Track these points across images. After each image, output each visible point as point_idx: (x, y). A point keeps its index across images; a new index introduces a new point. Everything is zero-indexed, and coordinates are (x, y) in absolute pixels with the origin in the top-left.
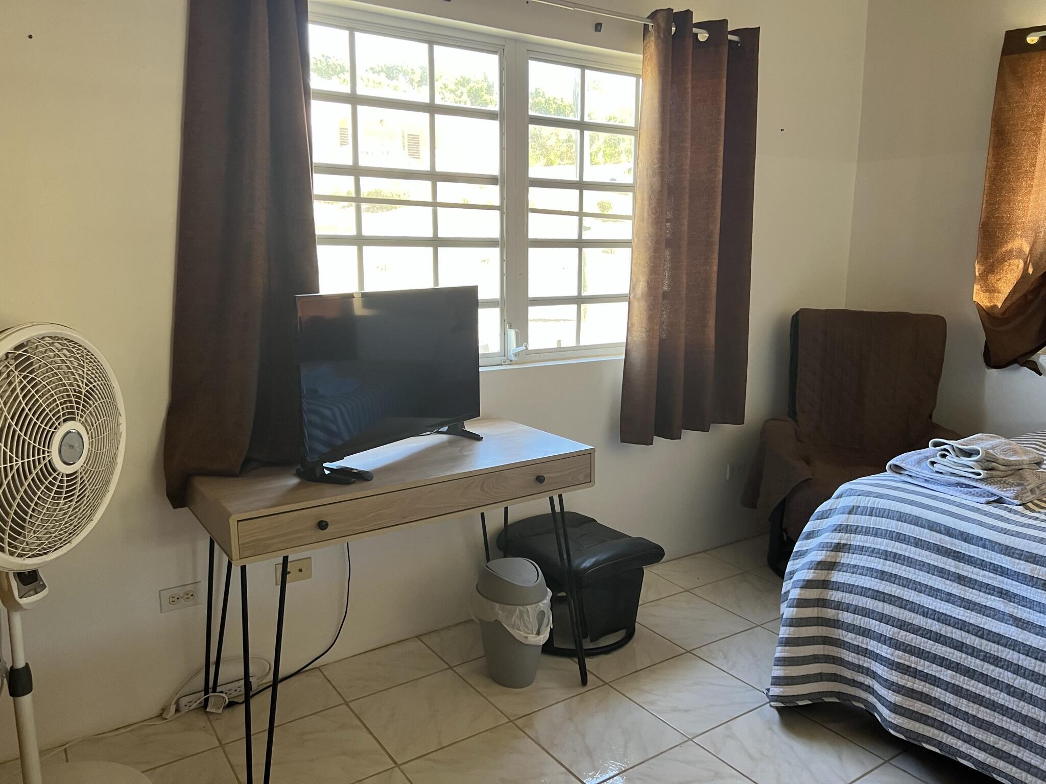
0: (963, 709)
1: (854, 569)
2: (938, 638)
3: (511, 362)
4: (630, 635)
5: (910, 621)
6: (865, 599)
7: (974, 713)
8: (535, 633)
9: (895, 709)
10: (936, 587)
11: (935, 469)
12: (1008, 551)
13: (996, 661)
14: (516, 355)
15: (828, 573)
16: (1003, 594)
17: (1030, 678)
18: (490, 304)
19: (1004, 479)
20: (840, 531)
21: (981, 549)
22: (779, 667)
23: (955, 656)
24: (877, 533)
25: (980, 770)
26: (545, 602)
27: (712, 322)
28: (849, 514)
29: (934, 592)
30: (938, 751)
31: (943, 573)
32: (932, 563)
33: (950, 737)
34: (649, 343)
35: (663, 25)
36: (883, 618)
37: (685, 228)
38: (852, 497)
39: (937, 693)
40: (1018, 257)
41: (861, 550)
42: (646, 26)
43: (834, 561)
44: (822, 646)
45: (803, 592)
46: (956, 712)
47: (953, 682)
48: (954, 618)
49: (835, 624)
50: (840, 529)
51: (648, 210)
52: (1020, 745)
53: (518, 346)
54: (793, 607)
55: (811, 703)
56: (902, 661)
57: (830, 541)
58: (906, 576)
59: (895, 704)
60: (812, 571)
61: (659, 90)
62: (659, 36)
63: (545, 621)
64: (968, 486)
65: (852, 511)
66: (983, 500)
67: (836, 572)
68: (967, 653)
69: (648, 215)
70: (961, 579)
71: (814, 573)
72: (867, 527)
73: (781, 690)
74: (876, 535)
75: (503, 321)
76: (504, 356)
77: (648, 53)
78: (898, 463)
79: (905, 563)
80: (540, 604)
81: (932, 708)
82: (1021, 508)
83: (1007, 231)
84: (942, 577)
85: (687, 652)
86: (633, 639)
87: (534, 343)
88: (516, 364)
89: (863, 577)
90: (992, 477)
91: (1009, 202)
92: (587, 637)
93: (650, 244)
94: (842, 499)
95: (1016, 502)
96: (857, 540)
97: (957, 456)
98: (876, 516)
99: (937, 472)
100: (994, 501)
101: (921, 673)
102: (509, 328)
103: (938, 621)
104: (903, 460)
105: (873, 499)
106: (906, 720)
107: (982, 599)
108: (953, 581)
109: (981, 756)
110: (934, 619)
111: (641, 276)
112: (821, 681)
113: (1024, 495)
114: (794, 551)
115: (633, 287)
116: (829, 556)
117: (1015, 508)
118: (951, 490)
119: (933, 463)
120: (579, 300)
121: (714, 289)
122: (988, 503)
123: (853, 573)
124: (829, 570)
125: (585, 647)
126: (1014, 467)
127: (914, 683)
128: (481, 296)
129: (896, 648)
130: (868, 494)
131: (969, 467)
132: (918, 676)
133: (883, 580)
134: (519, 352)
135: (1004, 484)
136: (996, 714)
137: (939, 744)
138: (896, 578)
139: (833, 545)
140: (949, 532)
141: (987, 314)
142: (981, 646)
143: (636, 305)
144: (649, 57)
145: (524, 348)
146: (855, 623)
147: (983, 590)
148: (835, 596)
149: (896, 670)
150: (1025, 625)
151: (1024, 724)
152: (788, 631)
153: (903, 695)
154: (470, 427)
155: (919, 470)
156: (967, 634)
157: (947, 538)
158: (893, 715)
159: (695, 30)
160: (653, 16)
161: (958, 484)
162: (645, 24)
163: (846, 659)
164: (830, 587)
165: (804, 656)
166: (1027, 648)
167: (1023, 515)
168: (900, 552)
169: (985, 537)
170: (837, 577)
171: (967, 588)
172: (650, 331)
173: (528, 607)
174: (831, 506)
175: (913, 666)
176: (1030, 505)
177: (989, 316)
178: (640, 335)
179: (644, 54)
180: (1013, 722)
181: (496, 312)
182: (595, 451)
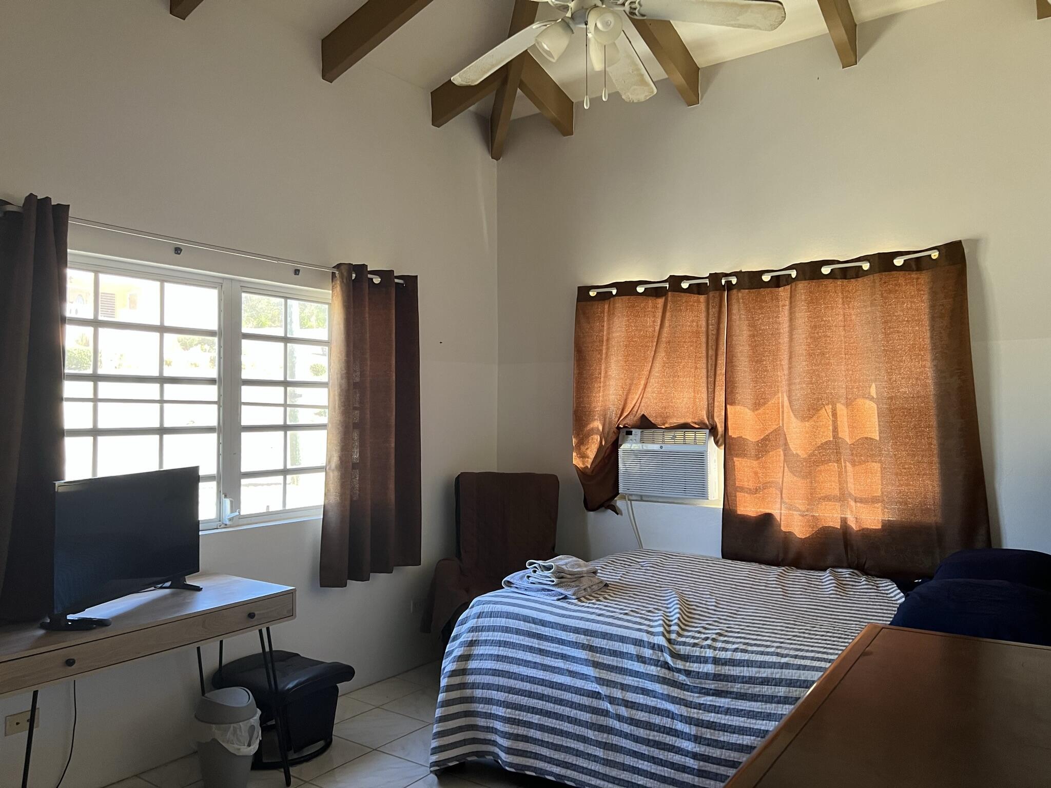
0: (546, 740)
1: (482, 657)
2: (530, 694)
3: (226, 526)
4: (328, 744)
5: (514, 687)
6: (488, 677)
7: (552, 741)
8: (246, 745)
9: (508, 751)
10: (528, 660)
11: (530, 581)
12: (565, 628)
13: (560, 702)
14: (230, 520)
15: (466, 664)
16: (564, 657)
17: (578, 708)
18: (209, 478)
19: (569, 583)
20: (472, 632)
21: (551, 629)
22: (435, 740)
23: (539, 704)
24: (493, 629)
25: (559, 780)
26: (255, 718)
27: (392, 486)
28: (478, 618)
29: (527, 664)
30: (534, 774)
31: (531, 649)
32: (525, 643)
33: (541, 762)
34: (342, 504)
35: (345, 274)
36: (499, 688)
37: (368, 416)
38: (480, 606)
39: (532, 733)
40: (596, 434)
41: (486, 642)
42: (333, 274)
43: (469, 653)
44: (464, 719)
45: (449, 680)
46: (542, 743)
47: (539, 723)
48: (538, 678)
49: (471, 700)
50: (474, 629)
51: (339, 404)
52: (577, 756)
53: (232, 511)
54: (444, 692)
55: (457, 763)
56: (510, 716)
57: (466, 639)
58: (511, 656)
59: (508, 748)
60: (455, 663)
61: (344, 319)
62: (343, 282)
63: (255, 733)
64: (549, 590)
65: (480, 615)
66: (556, 598)
67: (471, 661)
68: (546, 701)
69: (339, 407)
70: (541, 652)
71: (457, 664)
72: (488, 626)
73: (437, 756)
74: (494, 631)
75: (219, 492)
76: (220, 521)
77: (335, 291)
78: (509, 580)
79: (511, 647)
80: (251, 720)
81: (530, 744)
82: (575, 601)
83: (589, 416)
84: (531, 653)
85: (374, 750)
86: (330, 748)
87: (247, 508)
88: (231, 527)
89: (487, 661)
90: (561, 583)
91: (588, 397)
92: (291, 749)
93: (341, 428)
94: (474, 608)
95: (573, 597)
96: (484, 636)
97: (542, 571)
98: (494, 617)
99: (532, 583)
100: (562, 599)
101: (522, 722)
102: (225, 498)
103: (529, 683)
104: (512, 577)
105: (492, 605)
106: (515, 757)
107: (553, 663)
108: (537, 654)
109: (557, 770)
110: (527, 682)
111: (334, 453)
112: (465, 745)
113: (579, 593)
114: (446, 651)
115: (329, 461)
116: (466, 650)
117: (573, 601)
118: (539, 594)
119: (528, 577)
120: (285, 472)
121: (392, 461)
122: (559, 600)
123: (481, 660)
124: (466, 661)
125: (290, 758)
126: (576, 576)
127: (518, 730)
128: (201, 473)
129: (508, 708)
130: (489, 602)
131: (549, 577)
132: (520, 724)
133: (498, 661)
134: (233, 517)
135: (567, 586)
136: (563, 738)
137: (535, 769)
138: (505, 658)
139: (468, 642)
140: (534, 621)
141: (582, 472)
142: (553, 693)
143: (331, 474)
144: (336, 294)
145: (238, 514)
146: (483, 696)
147: (553, 656)
148: (471, 679)
149: (507, 723)
150: (574, 675)
151: (578, 741)
152: (440, 712)
153: (513, 740)
154: (190, 581)
155: (521, 582)
156: (545, 688)
157: (533, 626)
158: (507, 756)
159: (370, 276)
160: (338, 266)
161: (544, 590)
162: (333, 272)
163: (480, 724)
164: (467, 673)
165: (452, 729)
166: (575, 689)
167: (576, 605)
168: (508, 640)
169: (553, 621)
170: (473, 664)
171: (545, 657)
172: (342, 495)
173: (241, 723)
174: (467, 615)
175: (517, 717)
176: (582, 599)
177: (583, 474)
178: (334, 499)
179: (333, 291)
180: (572, 741)
181: (214, 484)
182: (296, 591)
